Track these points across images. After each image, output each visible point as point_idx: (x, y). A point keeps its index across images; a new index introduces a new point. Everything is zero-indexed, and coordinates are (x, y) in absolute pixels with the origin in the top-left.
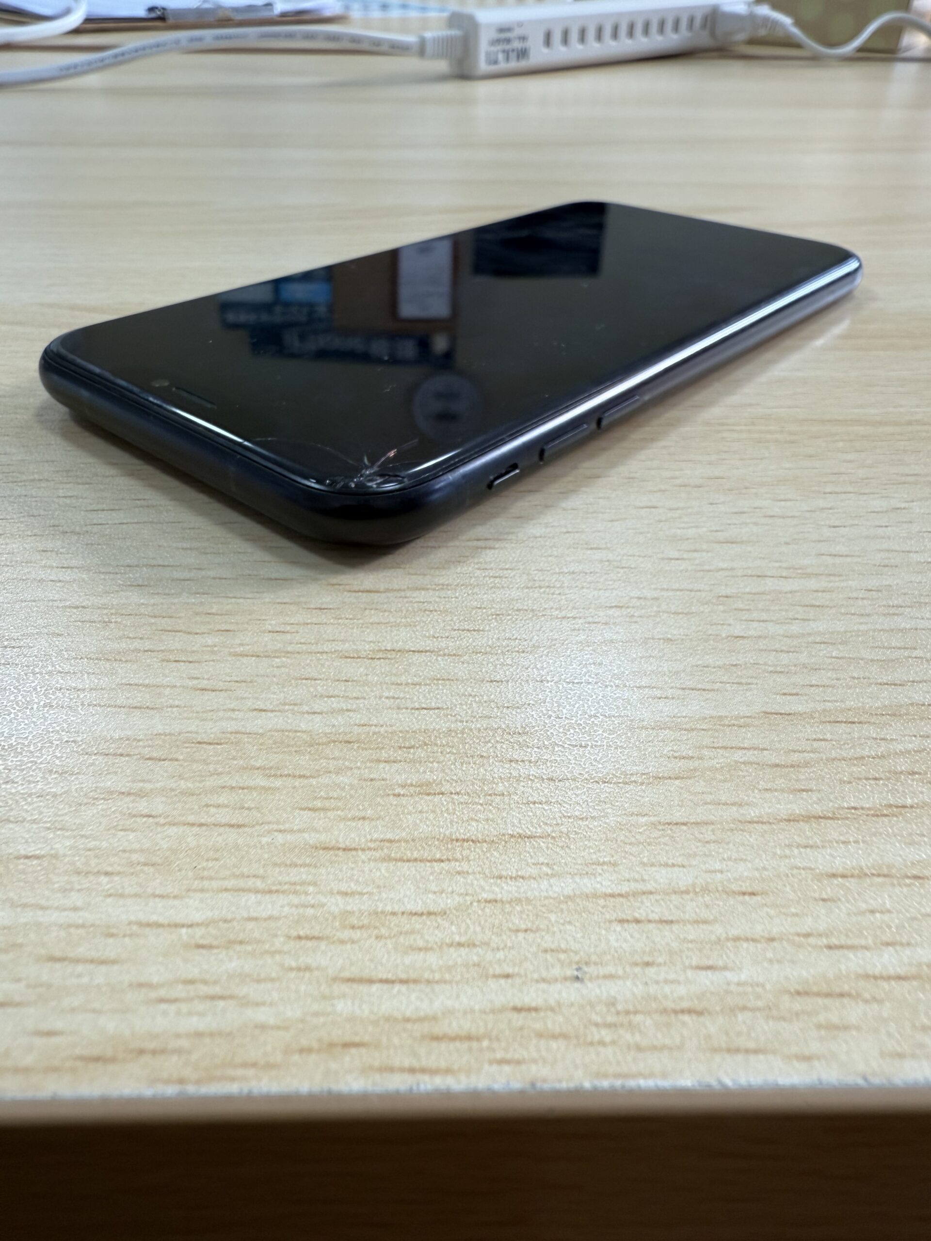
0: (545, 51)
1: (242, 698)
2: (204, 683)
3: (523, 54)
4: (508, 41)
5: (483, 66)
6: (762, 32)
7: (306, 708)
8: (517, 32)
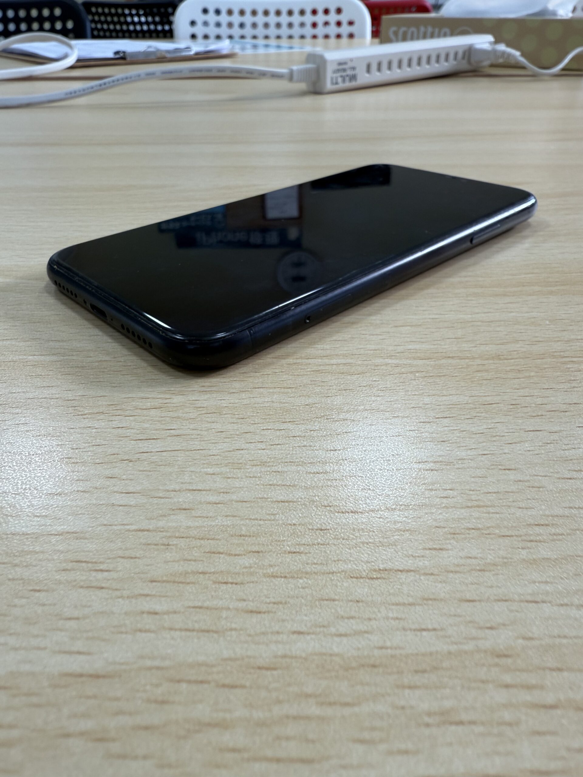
0: (367, 75)
1: (283, 621)
2: (251, 606)
3: (353, 78)
4: (344, 70)
5: (329, 86)
6: (501, 61)
7: (333, 630)
8: (350, 64)
